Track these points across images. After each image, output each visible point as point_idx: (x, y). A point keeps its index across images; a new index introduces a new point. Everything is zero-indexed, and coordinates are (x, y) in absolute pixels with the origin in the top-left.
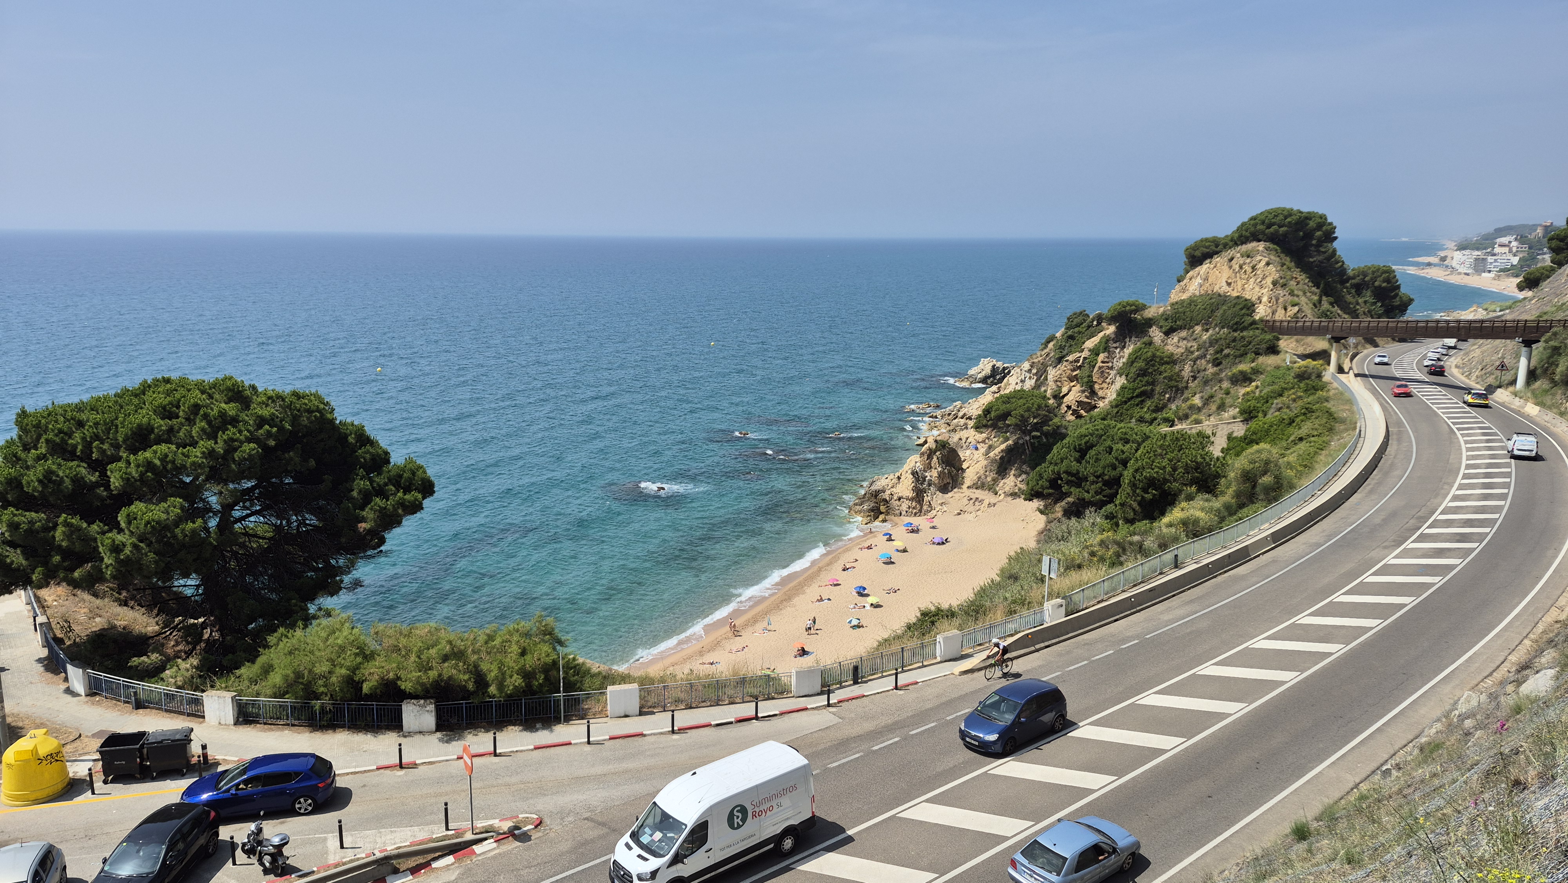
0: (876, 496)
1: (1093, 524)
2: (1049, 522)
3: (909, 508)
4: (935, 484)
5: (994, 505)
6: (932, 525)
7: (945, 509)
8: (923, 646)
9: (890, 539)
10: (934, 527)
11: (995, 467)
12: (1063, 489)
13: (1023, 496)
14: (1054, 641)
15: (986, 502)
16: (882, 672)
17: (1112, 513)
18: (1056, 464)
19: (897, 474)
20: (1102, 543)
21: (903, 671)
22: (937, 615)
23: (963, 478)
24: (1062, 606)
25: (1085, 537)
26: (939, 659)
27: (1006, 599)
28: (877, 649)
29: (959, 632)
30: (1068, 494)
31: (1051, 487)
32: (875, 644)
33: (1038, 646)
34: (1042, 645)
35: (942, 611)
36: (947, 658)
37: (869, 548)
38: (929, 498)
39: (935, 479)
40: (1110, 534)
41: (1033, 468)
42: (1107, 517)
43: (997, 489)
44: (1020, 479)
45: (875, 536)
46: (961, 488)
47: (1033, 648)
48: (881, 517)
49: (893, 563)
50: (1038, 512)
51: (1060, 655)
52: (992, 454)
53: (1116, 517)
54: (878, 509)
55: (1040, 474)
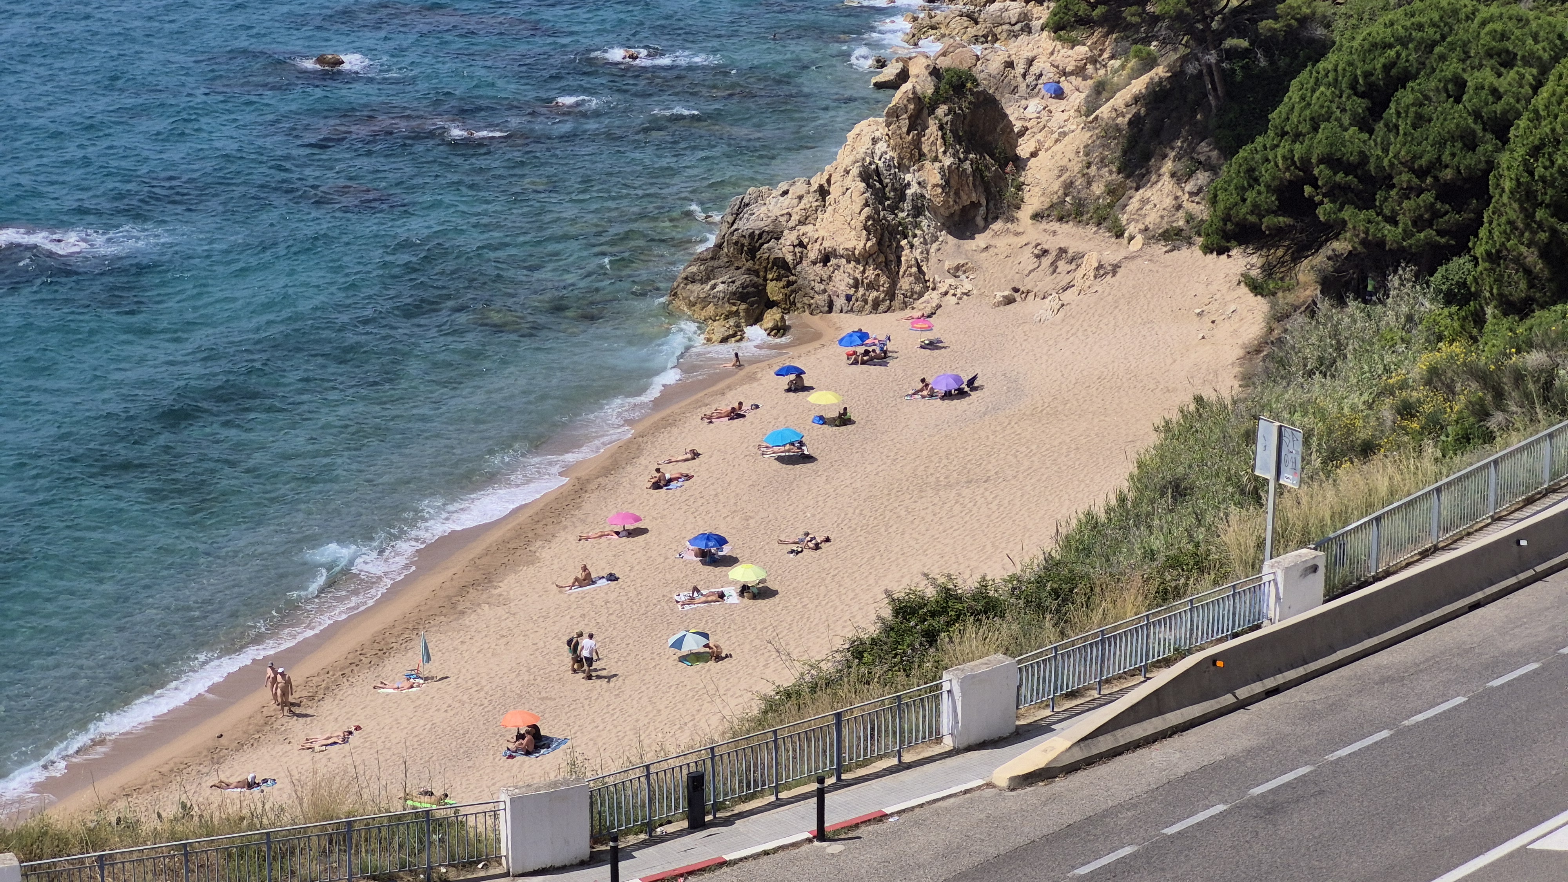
0: (752, 252)
1: (1410, 318)
2: (1280, 317)
3: (856, 285)
4: (934, 210)
5: (1115, 268)
6: (927, 337)
7: (967, 286)
8: (899, 707)
9: (798, 387)
10: (933, 345)
11: (1114, 152)
12: (1320, 212)
13: (1200, 240)
14: (1292, 675)
15: (1091, 261)
16: (777, 790)
17: (1463, 285)
18: (1297, 136)
19: (818, 180)
20: (1433, 377)
21: (841, 784)
22: (944, 611)
23: (1019, 188)
24: (1315, 569)
25: (1387, 359)
26: (948, 743)
27: (1151, 555)
28: (760, 722)
29: (1009, 661)
30: (1334, 229)
31: (1283, 208)
32: (755, 709)
33: (1243, 693)
34: (1257, 687)
35: (959, 599)
36: (973, 739)
37: (735, 414)
38: (917, 253)
39: (934, 194)
40: (1457, 348)
41: (1229, 152)
42: (1449, 299)
43: (1124, 219)
44: (1189, 187)
45: (752, 378)
46: (1012, 219)
47: (1228, 699)
48: (771, 317)
49: (809, 459)
50: (1244, 289)
51: (1310, 715)
52: (1104, 111)
53: (1476, 296)
54: (760, 290)
55: (1251, 170)
